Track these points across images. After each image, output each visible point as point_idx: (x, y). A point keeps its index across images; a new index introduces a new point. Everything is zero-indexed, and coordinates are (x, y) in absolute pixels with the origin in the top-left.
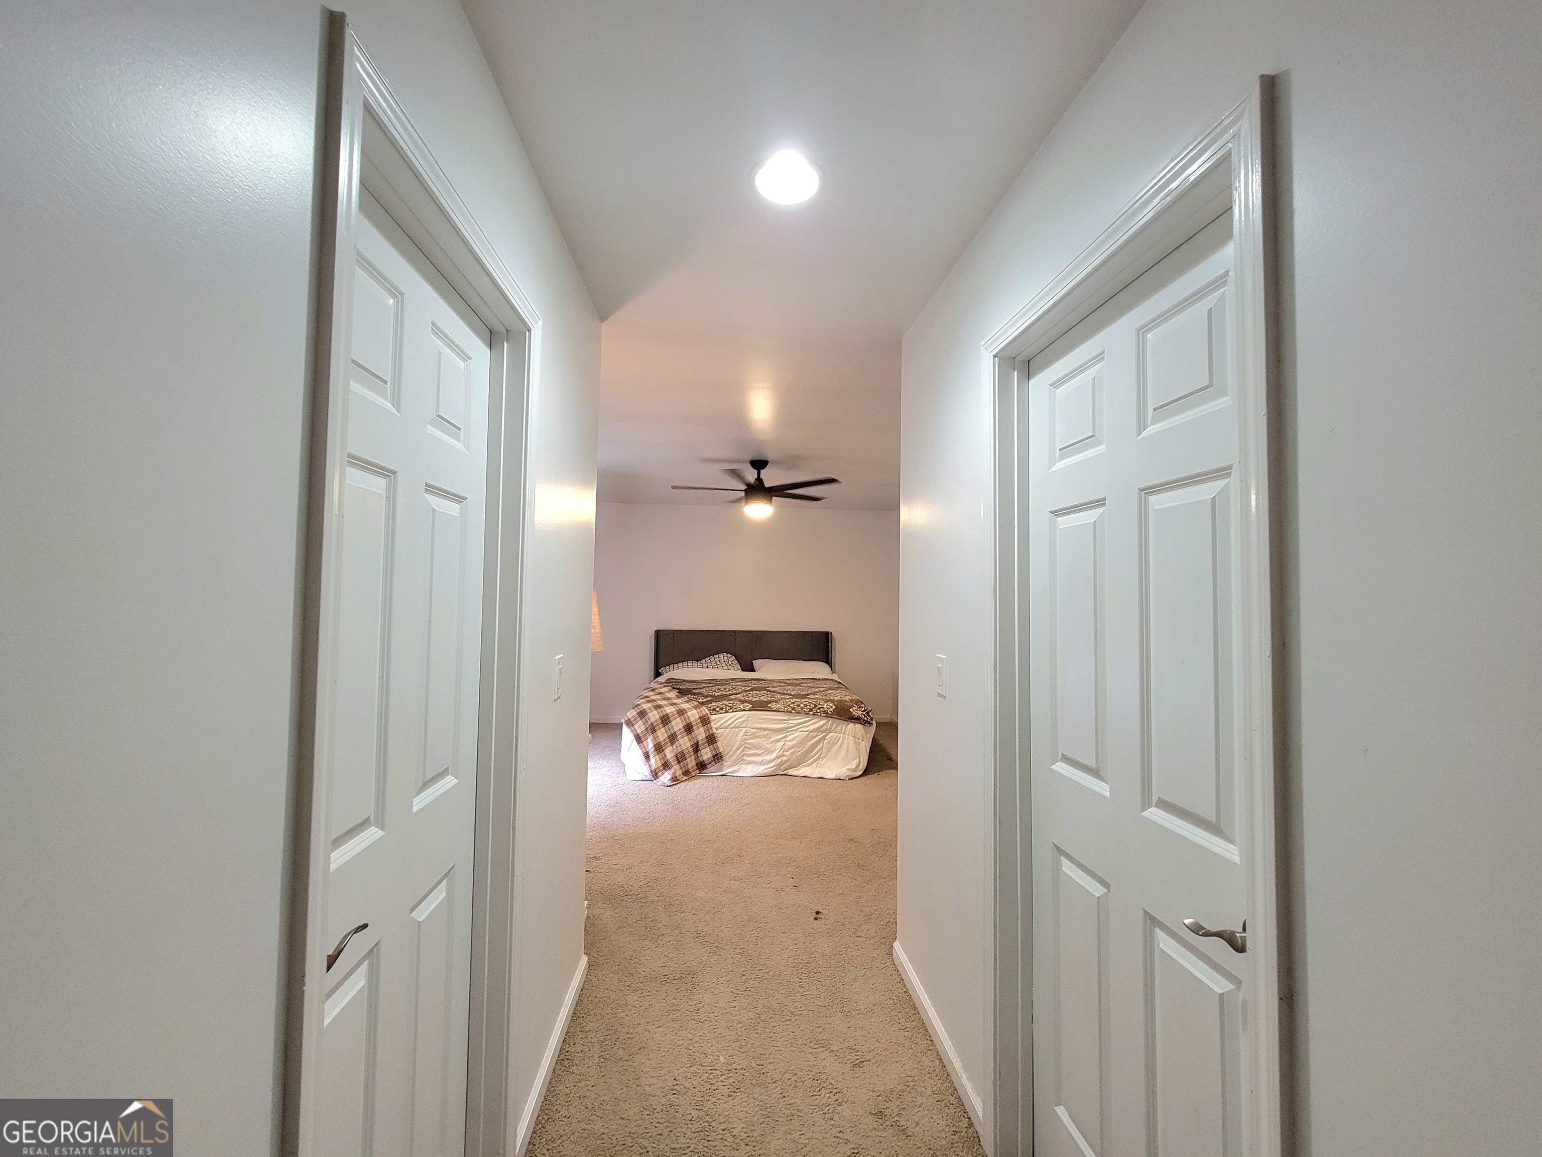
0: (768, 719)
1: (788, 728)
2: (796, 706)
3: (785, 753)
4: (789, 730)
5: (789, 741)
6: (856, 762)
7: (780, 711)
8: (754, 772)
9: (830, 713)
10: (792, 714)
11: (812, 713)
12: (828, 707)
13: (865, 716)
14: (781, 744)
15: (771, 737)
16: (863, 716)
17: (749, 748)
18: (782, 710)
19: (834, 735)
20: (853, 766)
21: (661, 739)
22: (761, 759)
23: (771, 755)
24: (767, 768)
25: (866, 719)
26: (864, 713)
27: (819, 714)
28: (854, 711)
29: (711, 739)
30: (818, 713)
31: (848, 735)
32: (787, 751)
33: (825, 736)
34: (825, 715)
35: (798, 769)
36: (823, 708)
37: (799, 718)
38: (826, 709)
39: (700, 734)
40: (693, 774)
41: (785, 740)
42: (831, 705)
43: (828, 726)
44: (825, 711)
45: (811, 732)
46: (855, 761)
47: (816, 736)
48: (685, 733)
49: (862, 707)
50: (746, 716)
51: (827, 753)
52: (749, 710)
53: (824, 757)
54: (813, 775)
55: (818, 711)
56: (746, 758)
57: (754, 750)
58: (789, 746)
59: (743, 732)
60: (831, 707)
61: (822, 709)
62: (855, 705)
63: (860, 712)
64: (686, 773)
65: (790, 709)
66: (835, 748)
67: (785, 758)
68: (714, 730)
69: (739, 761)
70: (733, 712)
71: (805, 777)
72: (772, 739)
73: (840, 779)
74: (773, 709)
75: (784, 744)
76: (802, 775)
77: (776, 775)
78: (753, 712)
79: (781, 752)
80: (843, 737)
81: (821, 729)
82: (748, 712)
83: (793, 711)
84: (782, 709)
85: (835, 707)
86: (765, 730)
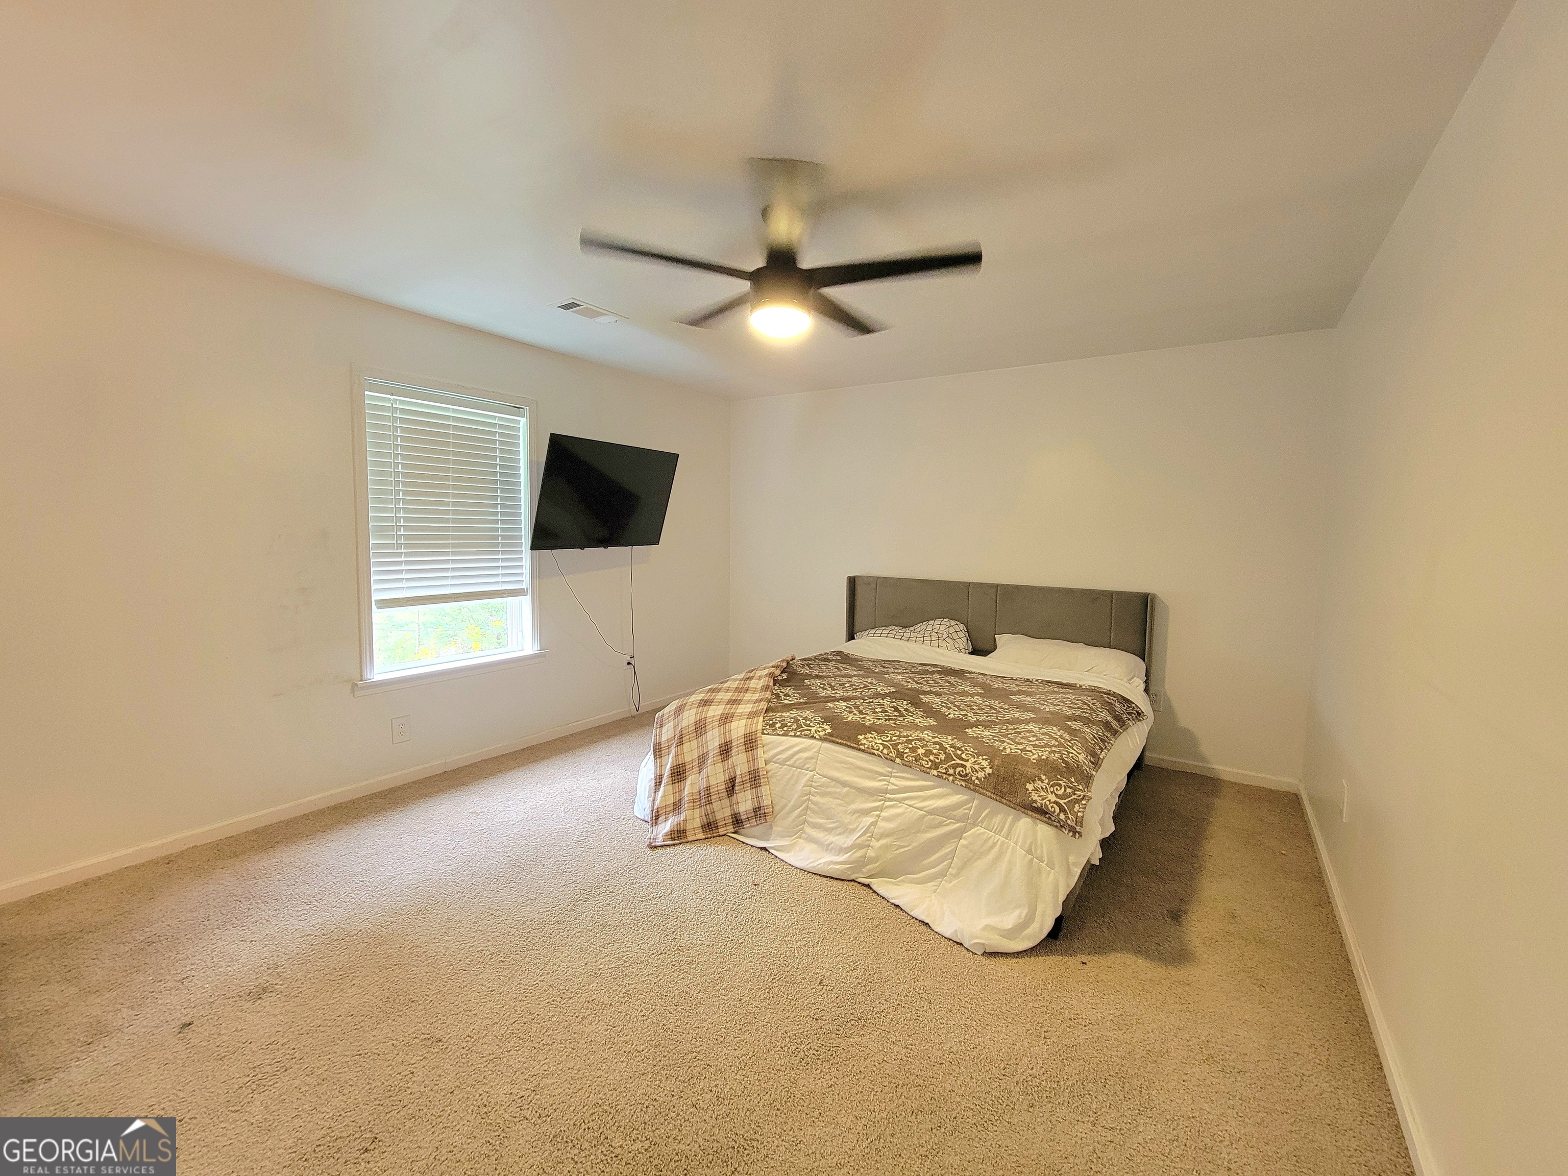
0: (851, 764)
1: (886, 791)
2: (907, 751)
3: (874, 843)
4: (888, 796)
5: (887, 819)
6: (1020, 916)
7: (874, 754)
8: (809, 861)
9: (977, 782)
10: (896, 765)
11: (935, 772)
12: (976, 767)
13: (1062, 810)
14: (869, 820)
15: (853, 802)
16: (1057, 810)
17: (814, 812)
18: (876, 752)
19: (983, 833)
20: (1009, 920)
21: (688, 759)
22: (831, 838)
23: (847, 837)
24: (832, 862)
25: (1062, 816)
26: (1062, 802)
27: (951, 778)
28: (1036, 790)
29: (755, 779)
30: (950, 775)
31: (1016, 843)
32: (878, 840)
33: (964, 830)
34: (963, 784)
35: (894, 884)
36: (964, 766)
37: (909, 776)
38: (969, 770)
39: (740, 762)
40: (722, 831)
41: (879, 816)
42: (985, 763)
43: (970, 809)
44: (967, 775)
45: (930, 812)
46: (1017, 912)
47: (940, 825)
48: (720, 757)
49: (1060, 785)
50: (814, 750)
51: (961, 869)
52: (822, 739)
53: (956, 876)
54: (911, 911)
55: (951, 771)
56: (809, 830)
57: (822, 818)
58: (881, 831)
59: (808, 776)
60: (983, 769)
61: (958, 769)
62: (1043, 777)
63: (1053, 798)
64: (710, 827)
65: (893, 755)
66: (981, 864)
67: (871, 853)
68: (761, 764)
69: (796, 830)
70: (795, 736)
71: (897, 906)
72: (854, 806)
73: (961, 944)
74: (862, 747)
75: (874, 824)
76: (893, 901)
77: (851, 881)
78: (827, 745)
79: (864, 838)
80: (1003, 843)
81: (955, 813)
82: (819, 743)
83: (898, 760)
84: (878, 750)
85: (990, 771)
86: (844, 784)
